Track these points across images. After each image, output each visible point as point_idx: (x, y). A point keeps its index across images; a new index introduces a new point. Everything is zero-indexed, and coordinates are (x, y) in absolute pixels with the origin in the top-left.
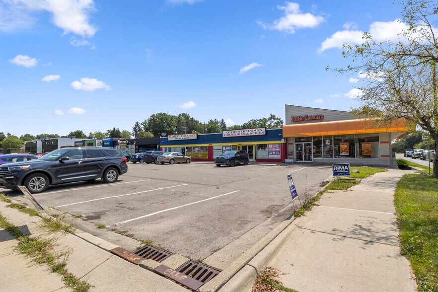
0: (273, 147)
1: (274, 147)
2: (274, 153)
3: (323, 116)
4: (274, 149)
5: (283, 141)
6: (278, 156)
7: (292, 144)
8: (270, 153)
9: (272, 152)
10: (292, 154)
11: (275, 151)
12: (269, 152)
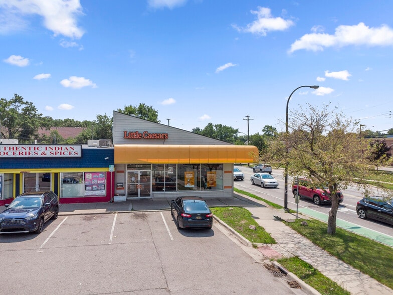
0: (93, 178)
1: (96, 178)
2: (94, 187)
3: (167, 135)
4: (95, 182)
5: (111, 169)
6: (103, 193)
7: (123, 172)
8: (88, 188)
9: (92, 185)
10: (122, 188)
11: (98, 185)
12: (86, 186)
